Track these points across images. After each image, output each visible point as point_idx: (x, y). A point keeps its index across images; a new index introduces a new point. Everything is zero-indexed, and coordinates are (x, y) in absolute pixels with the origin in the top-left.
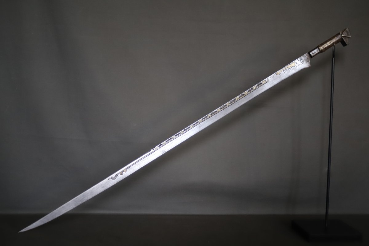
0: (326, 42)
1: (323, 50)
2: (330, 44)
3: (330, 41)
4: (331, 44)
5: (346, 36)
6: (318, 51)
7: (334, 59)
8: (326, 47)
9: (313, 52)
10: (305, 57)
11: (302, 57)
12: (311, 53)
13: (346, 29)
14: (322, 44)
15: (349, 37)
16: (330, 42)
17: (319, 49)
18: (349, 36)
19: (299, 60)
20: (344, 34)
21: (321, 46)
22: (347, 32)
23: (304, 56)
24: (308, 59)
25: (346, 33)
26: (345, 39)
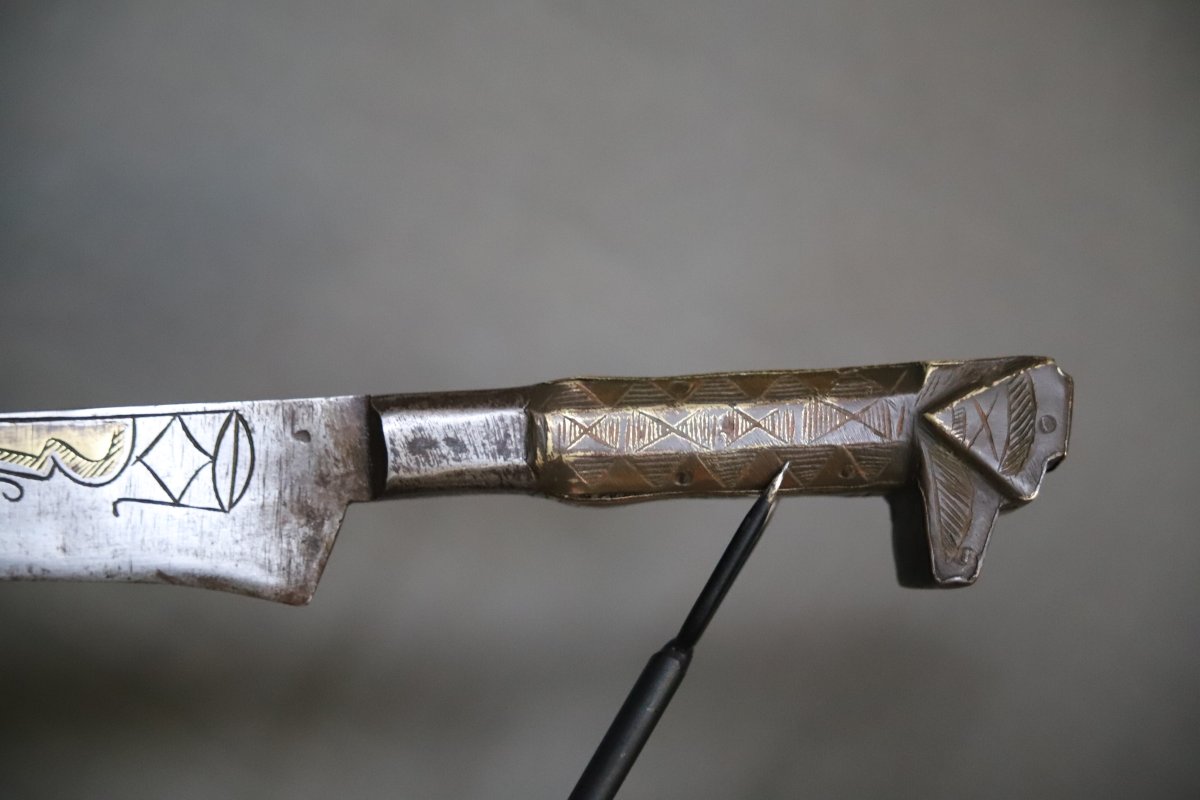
0: (676, 391)
1: (581, 477)
2: (708, 449)
3: (732, 401)
4: (727, 445)
5: (981, 452)
6: (502, 449)
7: (673, 667)
8: (635, 448)
9: (437, 422)
10: (305, 435)
11: (262, 415)
12: (395, 426)
13: (1027, 362)
14: (613, 392)
15: (1012, 500)
16: (730, 426)
17: (533, 436)
18: (1018, 482)
19: (192, 422)
20: (973, 420)
21: (582, 405)
22: (1026, 405)
23: (291, 418)
24: (323, 480)
25: (1001, 420)
26: (956, 490)
